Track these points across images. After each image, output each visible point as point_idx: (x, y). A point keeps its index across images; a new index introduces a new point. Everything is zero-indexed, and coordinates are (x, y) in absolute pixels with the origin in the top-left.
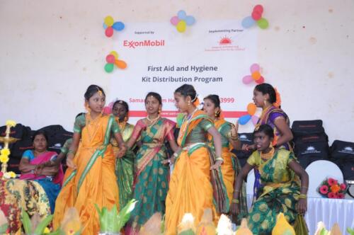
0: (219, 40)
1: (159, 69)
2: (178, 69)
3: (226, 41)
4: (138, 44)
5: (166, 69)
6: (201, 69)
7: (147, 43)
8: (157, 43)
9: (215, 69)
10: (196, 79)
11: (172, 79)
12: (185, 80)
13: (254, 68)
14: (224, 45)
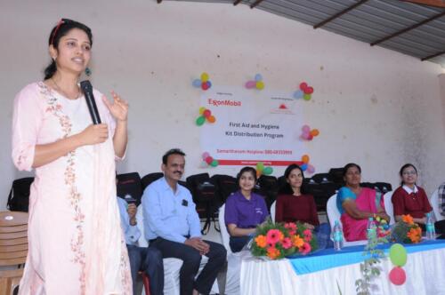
0: (278, 106)
1: (238, 125)
2: (252, 126)
3: (283, 107)
4: (221, 103)
5: (243, 125)
6: (269, 127)
7: (227, 103)
9: (278, 127)
10: (265, 135)
11: (248, 135)
12: (258, 135)
13: (305, 129)
14: (282, 110)
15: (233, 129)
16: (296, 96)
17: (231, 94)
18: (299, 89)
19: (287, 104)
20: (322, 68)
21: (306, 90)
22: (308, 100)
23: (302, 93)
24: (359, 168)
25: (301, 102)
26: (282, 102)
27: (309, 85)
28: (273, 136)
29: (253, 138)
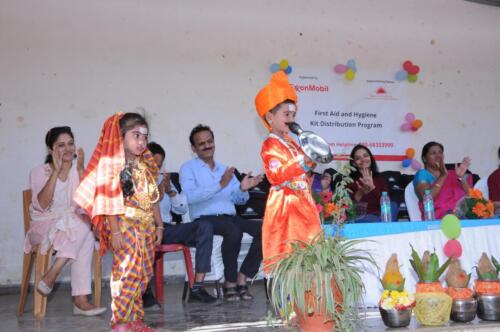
0: (377, 90)
1: (326, 114)
2: (344, 115)
3: (381, 91)
4: (304, 88)
5: (332, 114)
6: (363, 116)
7: (312, 88)
8: (322, 89)
9: (375, 116)
10: (359, 124)
11: (338, 124)
12: (350, 125)
13: (409, 117)
14: (381, 94)
15: (319, 119)
16: (398, 77)
17: (316, 78)
18: (402, 69)
19: (386, 87)
20: (432, 42)
21: (411, 69)
22: (414, 81)
23: (405, 73)
24: (442, 147)
25: (405, 85)
26: (381, 85)
27: (414, 63)
28: (369, 126)
29: (345, 128)
